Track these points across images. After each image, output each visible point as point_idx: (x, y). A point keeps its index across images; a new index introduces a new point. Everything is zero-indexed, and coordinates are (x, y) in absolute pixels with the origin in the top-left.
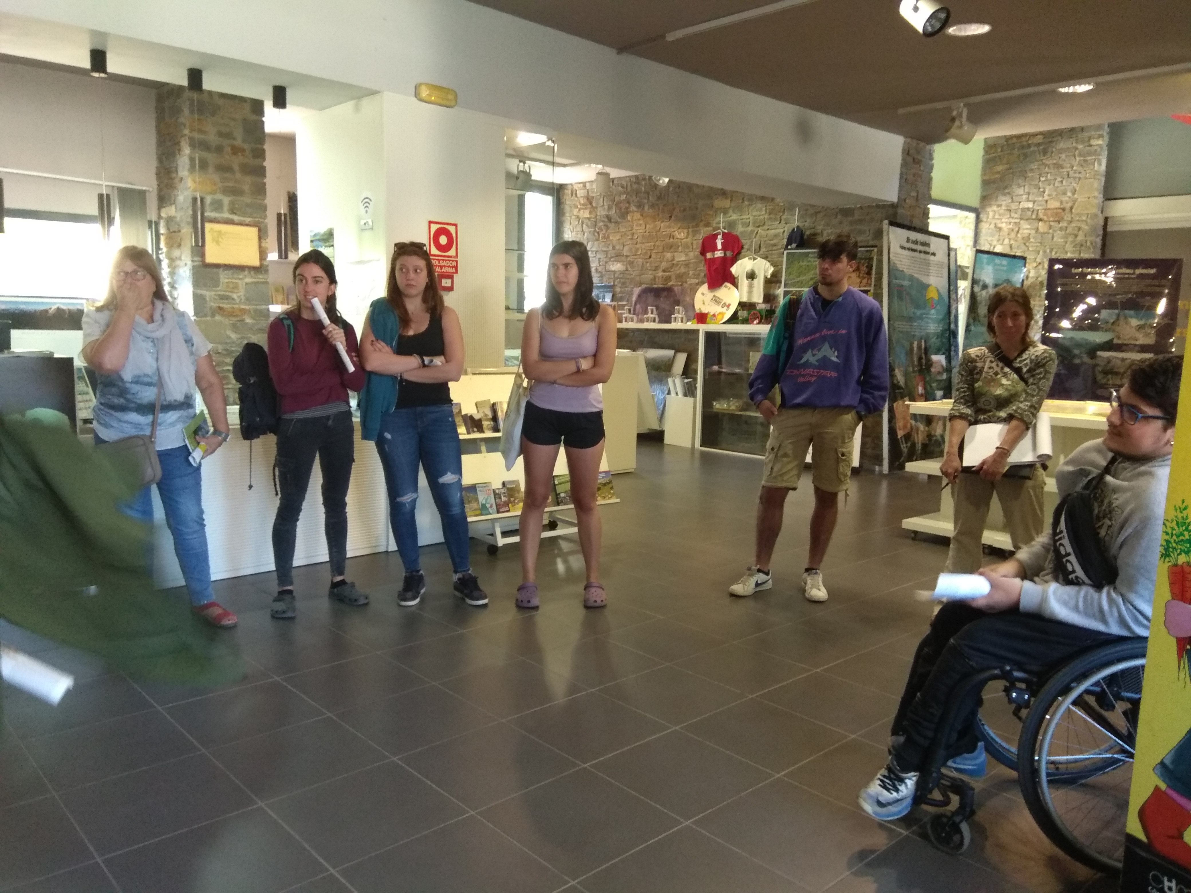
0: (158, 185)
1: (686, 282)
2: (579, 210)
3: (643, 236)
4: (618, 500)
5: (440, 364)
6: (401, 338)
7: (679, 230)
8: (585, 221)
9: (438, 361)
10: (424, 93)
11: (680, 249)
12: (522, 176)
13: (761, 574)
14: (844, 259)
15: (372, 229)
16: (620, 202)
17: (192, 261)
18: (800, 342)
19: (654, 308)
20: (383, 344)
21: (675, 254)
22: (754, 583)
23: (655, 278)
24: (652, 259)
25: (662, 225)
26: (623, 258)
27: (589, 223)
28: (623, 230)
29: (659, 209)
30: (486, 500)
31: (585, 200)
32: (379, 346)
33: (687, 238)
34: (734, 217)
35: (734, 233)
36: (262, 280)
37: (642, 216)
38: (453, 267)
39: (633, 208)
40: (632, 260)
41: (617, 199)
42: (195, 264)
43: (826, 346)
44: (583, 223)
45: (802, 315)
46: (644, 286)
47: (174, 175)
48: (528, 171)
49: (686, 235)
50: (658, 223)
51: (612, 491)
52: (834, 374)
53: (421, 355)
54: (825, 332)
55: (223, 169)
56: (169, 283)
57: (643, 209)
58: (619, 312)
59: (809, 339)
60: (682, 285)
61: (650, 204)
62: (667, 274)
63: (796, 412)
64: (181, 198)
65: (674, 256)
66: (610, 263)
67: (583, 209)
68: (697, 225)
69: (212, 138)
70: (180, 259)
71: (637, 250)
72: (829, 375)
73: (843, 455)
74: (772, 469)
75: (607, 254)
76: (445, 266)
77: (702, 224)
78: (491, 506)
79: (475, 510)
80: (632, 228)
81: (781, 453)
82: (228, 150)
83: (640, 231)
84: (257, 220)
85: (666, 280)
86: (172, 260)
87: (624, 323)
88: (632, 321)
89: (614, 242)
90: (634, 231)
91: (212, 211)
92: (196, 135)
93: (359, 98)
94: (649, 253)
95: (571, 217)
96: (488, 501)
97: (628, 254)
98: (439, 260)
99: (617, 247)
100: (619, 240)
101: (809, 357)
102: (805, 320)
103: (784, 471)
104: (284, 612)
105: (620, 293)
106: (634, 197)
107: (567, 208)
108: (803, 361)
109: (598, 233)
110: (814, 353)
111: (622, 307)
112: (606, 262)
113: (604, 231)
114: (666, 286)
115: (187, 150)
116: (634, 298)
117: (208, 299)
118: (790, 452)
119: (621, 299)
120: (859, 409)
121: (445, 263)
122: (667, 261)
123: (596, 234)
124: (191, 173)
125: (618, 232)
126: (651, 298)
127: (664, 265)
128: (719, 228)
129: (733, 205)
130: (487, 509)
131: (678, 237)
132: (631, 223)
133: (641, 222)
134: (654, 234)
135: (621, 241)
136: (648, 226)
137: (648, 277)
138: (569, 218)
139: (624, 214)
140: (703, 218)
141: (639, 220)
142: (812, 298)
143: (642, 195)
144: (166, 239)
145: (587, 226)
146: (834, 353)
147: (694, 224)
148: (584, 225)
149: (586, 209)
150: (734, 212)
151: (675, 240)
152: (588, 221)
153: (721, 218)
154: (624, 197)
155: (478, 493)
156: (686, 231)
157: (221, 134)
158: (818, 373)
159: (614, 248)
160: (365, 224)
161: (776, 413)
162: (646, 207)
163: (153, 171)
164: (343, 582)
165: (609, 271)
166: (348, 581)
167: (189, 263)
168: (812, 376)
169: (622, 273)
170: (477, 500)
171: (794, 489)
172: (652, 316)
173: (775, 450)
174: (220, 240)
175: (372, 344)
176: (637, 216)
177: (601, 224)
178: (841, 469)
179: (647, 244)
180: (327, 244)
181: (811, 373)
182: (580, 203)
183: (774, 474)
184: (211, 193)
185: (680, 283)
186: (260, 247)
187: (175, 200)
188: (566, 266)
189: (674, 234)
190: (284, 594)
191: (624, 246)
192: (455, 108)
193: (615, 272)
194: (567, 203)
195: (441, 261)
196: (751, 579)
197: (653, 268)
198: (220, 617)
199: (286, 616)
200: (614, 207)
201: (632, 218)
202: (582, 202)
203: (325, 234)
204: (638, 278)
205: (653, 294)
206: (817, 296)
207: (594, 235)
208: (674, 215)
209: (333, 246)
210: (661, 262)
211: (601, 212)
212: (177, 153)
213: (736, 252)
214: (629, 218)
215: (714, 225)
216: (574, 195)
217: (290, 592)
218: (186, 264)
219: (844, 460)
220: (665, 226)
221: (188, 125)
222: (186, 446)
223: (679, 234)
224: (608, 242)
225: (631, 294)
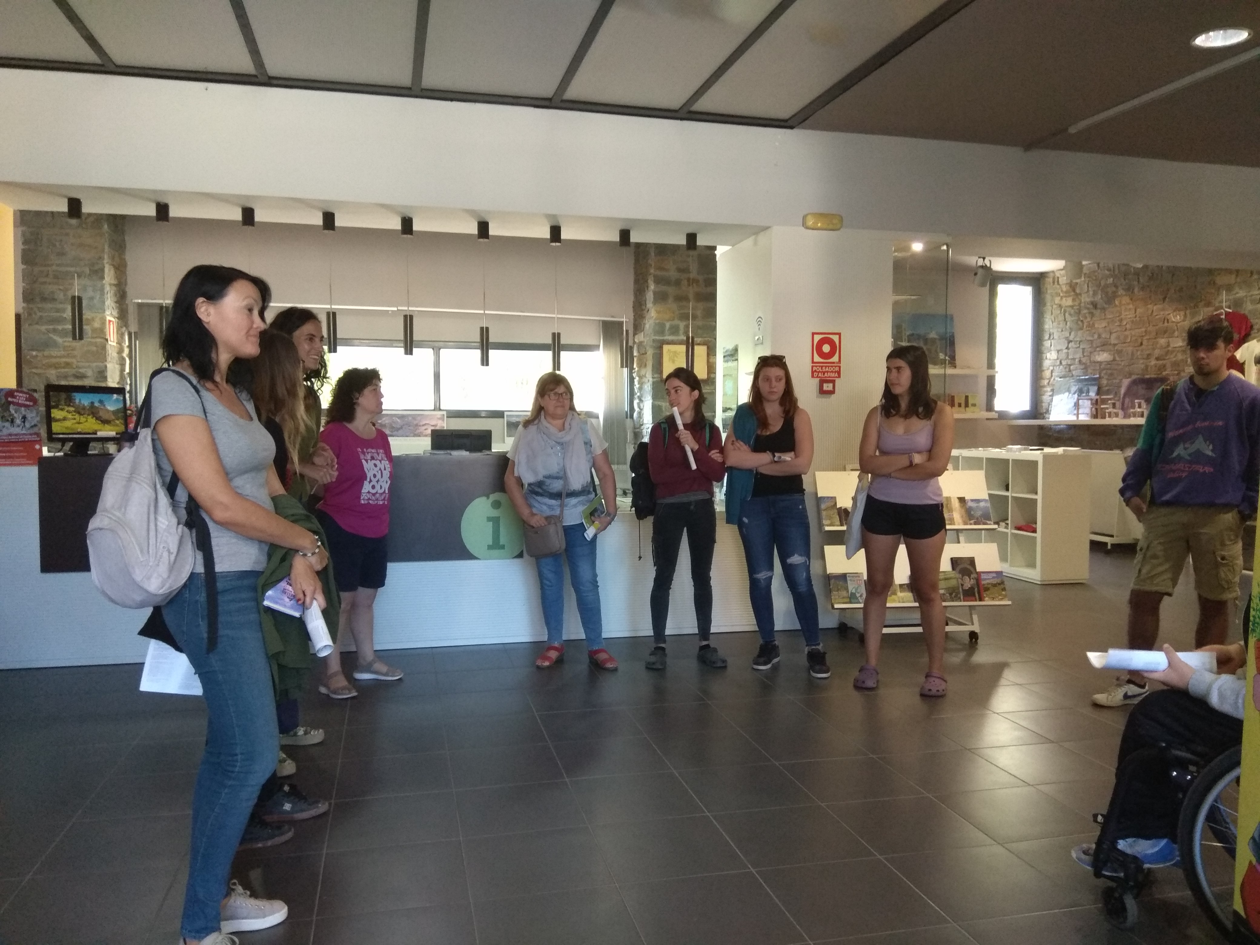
0: (634, 316)
1: (1184, 371)
2: (1062, 298)
3: (1132, 322)
4: (1010, 603)
5: (790, 459)
6: (758, 437)
7: (1175, 313)
8: (1068, 309)
9: (787, 457)
10: (810, 222)
11: (1176, 334)
12: (980, 271)
13: (1132, 686)
14: (1221, 344)
15: (762, 343)
16: (1107, 286)
17: (653, 378)
18: (1170, 435)
19: (1143, 402)
20: (742, 443)
21: (1170, 339)
22: (1122, 694)
23: (1147, 367)
24: (1143, 347)
25: (1155, 308)
26: (1111, 347)
27: (1072, 311)
28: (1109, 316)
29: (1151, 291)
30: (856, 590)
31: (1068, 287)
32: (738, 445)
33: (1184, 321)
34: (1241, 294)
35: (1242, 312)
36: (709, 391)
37: (1131, 299)
38: (835, 372)
39: (1121, 292)
40: (1120, 349)
41: (1103, 283)
42: (655, 380)
43: (1201, 438)
44: (1065, 312)
45: (1174, 408)
46: (1134, 377)
47: (644, 307)
48: (988, 265)
49: (1182, 317)
50: (1149, 306)
51: (1004, 593)
52: (1208, 469)
53: (773, 451)
54: (1198, 424)
55: (681, 299)
56: (638, 397)
57: (1133, 292)
58: (1102, 406)
59: (1181, 431)
60: (1178, 374)
61: (1141, 286)
62: (1161, 362)
63: (1164, 511)
64: (647, 326)
65: (1168, 342)
66: (1096, 353)
67: (1065, 297)
68: (1196, 306)
69: (673, 274)
70: (645, 376)
71: (1126, 337)
72: (1201, 470)
73: (1223, 558)
74: (1140, 571)
75: (1092, 343)
76: (827, 372)
77: (1203, 303)
78: (861, 596)
79: (843, 598)
80: (1120, 314)
81: (1149, 554)
82: (685, 282)
83: (1129, 316)
84: (706, 339)
85: (1159, 369)
86: (641, 377)
87: (1107, 419)
88: (1117, 415)
89: (1101, 330)
90: (1123, 316)
91: (670, 335)
92: (659, 273)
93: (756, 233)
94: (1140, 341)
95: (1052, 306)
96: (858, 591)
97: (1116, 342)
98: (822, 367)
99: (1103, 336)
100: (1105, 327)
101: (1180, 451)
102: (1177, 411)
103: (1153, 573)
104: (654, 663)
105: (1106, 386)
106: (1123, 280)
107: (1048, 297)
108: (1175, 454)
109: (1082, 321)
110: (1186, 446)
111: (1104, 401)
112: (1091, 353)
113: (1089, 319)
114: (1160, 376)
115: (652, 287)
116: (1123, 391)
117: (664, 409)
118: (1161, 554)
119: (1108, 392)
120: (1241, 508)
121: (827, 369)
122: (1162, 348)
123: (1080, 323)
124: (655, 304)
125: (1105, 319)
126: (1141, 390)
127: (1157, 352)
128: (1222, 308)
129: (1238, 280)
130: (857, 598)
131: (1174, 320)
132: (1119, 309)
133: (1131, 306)
134: (1146, 319)
135: (1107, 329)
136: (1138, 310)
137: (1139, 366)
138: (1050, 308)
139: (1110, 299)
140: (1203, 297)
141: (1128, 304)
142: (1187, 388)
143: (1130, 276)
144: (637, 360)
145: (1070, 314)
146: (1208, 446)
147: (1192, 305)
148: (1067, 314)
149: (1069, 296)
150: (1241, 288)
151: (1170, 324)
152: (1070, 309)
153: (1224, 295)
154: (1110, 280)
155: (849, 582)
156: (1182, 313)
157: (680, 270)
158: (1190, 468)
159: (1099, 336)
160: (758, 339)
161: (1145, 510)
162: (1136, 290)
163: (631, 304)
164: (708, 646)
165: (1095, 362)
166: (712, 646)
167: (651, 379)
168: (1183, 471)
169: (1108, 363)
170: (847, 589)
171: (1170, 595)
172: (1139, 410)
173: (1143, 551)
174: (675, 359)
175: (732, 444)
176: (1126, 300)
177: (1086, 311)
178: (1222, 575)
179: (1137, 331)
180: (733, 359)
181: (1182, 468)
182: (1062, 291)
183: (1142, 577)
184: (668, 320)
185: (1176, 372)
186: (708, 362)
187: (644, 328)
188: (898, 369)
189: (1168, 317)
190: (660, 651)
191: (1111, 333)
192: (841, 229)
193: (1100, 363)
194: (1049, 292)
195: (824, 368)
196: (1120, 690)
197: (1145, 356)
198: (605, 661)
199: (654, 667)
200: (1100, 292)
201: (1120, 303)
202: (1064, 289)
203: (733, 350)
204: (1127, 369)
205: (1144, 386)
206: (1191, 386)
207: (1078, 325)
208: (1168, 296)
209: (737, 360)
210: (1154, 349)
211: (1086, 299)
212: (646, 289)
213: (1243, 333)
214: (1117, 302)
215: (1217, 305)
216: (1056, 283)
217: (663, 649)
218: (649, 381)
219: (1226, 565)
220: (1158, 310)
221: (653, 265)
222: (583, 523)
223: (1175, 316)
224: (1093, 331)
225: (1119, 387)
